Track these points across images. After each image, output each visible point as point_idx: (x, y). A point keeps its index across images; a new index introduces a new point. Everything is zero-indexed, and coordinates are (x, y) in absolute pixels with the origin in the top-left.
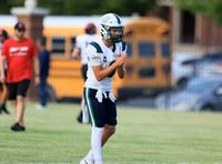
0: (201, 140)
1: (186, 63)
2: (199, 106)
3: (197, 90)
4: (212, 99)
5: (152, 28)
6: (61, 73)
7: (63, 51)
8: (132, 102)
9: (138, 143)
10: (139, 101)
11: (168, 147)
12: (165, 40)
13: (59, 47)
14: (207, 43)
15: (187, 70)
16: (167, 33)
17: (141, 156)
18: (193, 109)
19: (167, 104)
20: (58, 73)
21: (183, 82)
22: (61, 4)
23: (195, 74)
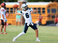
5: (55, 5)
8: (50, 25)
9: (52, 36)
10: (52, 24)
17: (52, 39)
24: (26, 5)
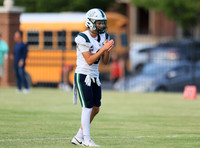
0: (154, 117)
1: (142, 51)
2: (154, 88)
3: (152, 74)
4: (164, 82)
5: (113, 21)
6: (36, 62)
7: (37, 43)
11: (126, 123)
12: (124, 31)
13: (33, 39)
14: (159, 34)
15: (142, 58)
16: (125, 26)
17: (103, 132)
18: (148, 91)
19: (126, 87)
20: (33, 61)
21: (140, 67)
22: (34, 3)
23: (149, 61)
24: (102, 18)
